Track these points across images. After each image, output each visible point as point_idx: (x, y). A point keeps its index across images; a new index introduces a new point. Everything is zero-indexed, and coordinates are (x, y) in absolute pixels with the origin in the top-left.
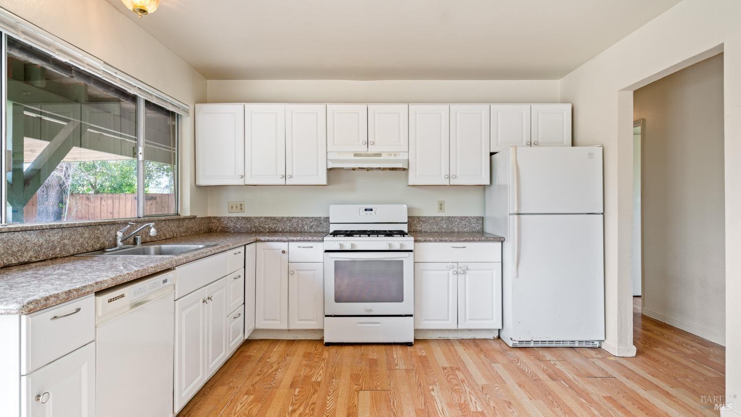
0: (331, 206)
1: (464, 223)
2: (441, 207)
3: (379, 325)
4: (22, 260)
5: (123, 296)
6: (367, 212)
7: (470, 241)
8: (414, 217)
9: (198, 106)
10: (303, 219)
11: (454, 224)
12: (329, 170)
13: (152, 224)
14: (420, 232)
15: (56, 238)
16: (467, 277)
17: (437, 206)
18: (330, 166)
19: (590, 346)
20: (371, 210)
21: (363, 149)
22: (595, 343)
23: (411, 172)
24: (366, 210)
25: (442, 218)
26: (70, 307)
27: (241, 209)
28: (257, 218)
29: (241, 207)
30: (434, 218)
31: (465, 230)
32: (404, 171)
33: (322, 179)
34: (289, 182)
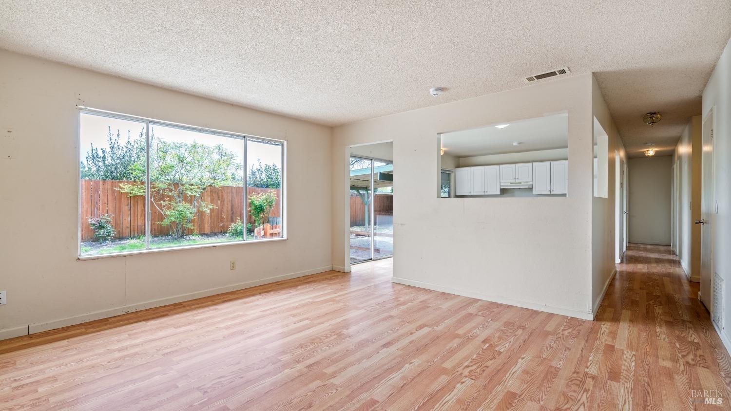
9: (456, 169)
12: (501, 189)
21: (514, 181)
23: (534, 189)
32: (530, 189)
33: (498, 193)
34: (486, 194)
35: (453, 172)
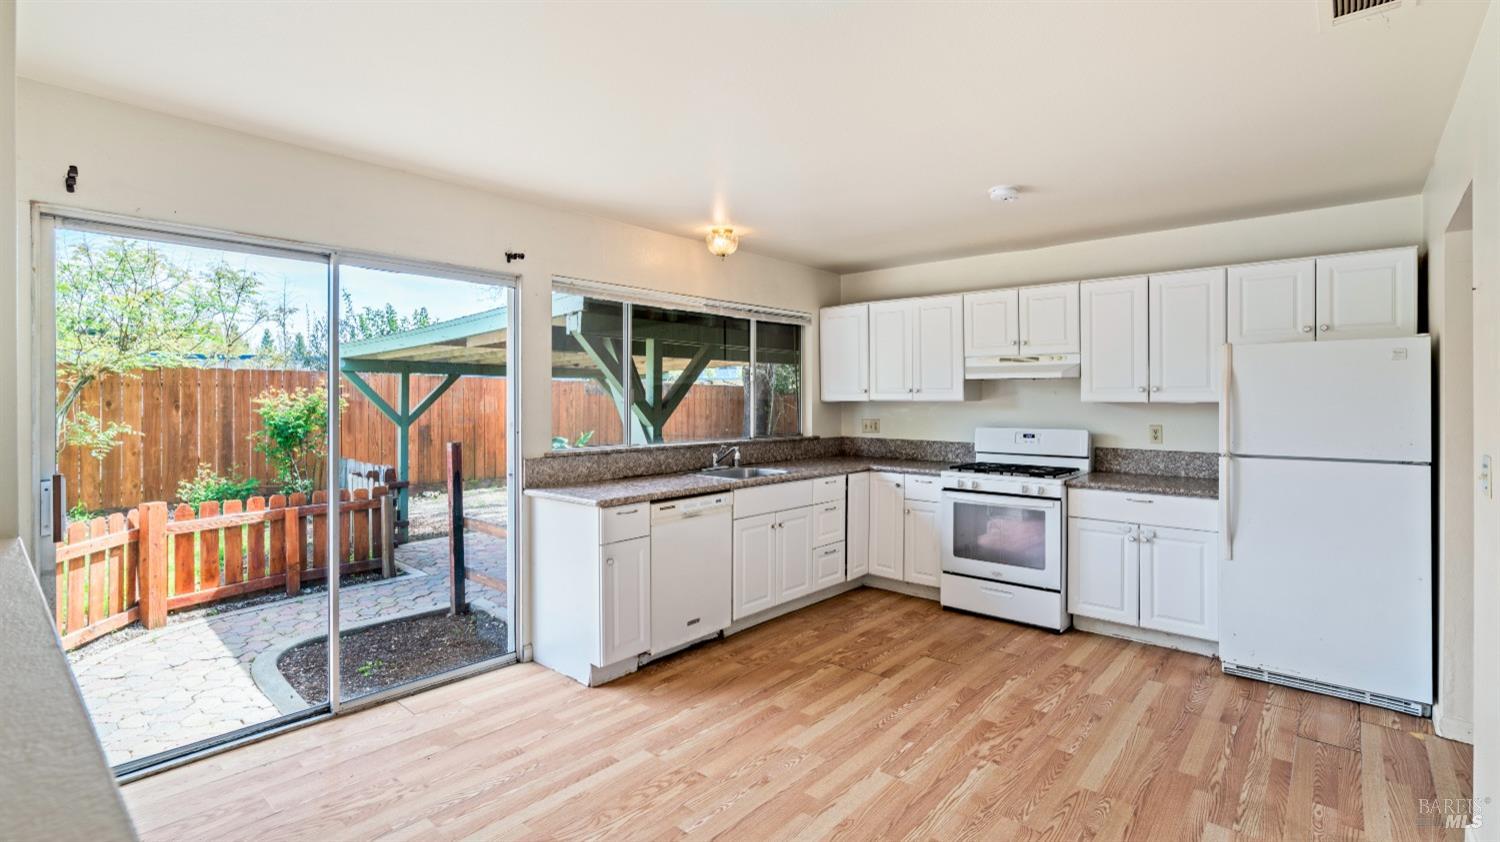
0: (977, 430)
1: (1198, 462)
2: (1156, 434)
3: (1011, 596)
4: (636, 473)
5: (673, 507)
6: (1027, 439)
7: (1158, 493)
8: (1107, 449)
9: (823, 311)
10: (947, 444)
11: (1179, 464)
12: (967, 382)
13: (736, 448)
14: (1118, 472)
15: (662, 457)
16: (1155, 548)
17: (1149, 434)
18: (969, 377)
19: (1402, 709)
20: (1033, 436)
21: (1012, 352)
22: (1413, 706)
23: (1084, 383)
24: (1025, 436)
25: (1157, 453)
26: (632, 508)
27: (876, 428)
28: (892, 441)
29: (875, 427)
30: (1143, 452)
31: (1201, 475)
32: (1074, 381)
33: (958, 394)
34: (917, 397)
35: (810, 321)
